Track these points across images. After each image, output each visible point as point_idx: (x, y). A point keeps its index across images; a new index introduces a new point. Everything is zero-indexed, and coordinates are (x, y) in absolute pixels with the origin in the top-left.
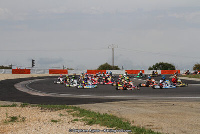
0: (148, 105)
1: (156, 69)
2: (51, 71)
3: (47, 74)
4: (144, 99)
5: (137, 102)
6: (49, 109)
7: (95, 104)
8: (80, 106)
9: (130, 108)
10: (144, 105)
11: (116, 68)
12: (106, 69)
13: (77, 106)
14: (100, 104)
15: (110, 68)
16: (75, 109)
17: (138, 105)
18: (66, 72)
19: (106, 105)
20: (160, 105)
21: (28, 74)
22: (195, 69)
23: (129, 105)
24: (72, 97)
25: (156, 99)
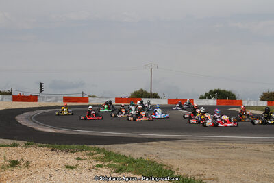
0: (199, 147)
1: (209, 98)
2: (66, 99)
3: (60, 103)
4: (192, 138)
5: (184, 143)
6: (63, 151)
8: (106, 146)
9: (175, 151)
10: (193, 147)
11: (156, 96)
12: (142, 97)
13: (101, 147)
14: (132, 144)
15: (148, 95)
17: (185, 147)
18: (86, 100)
19: (142, 146)
20: (215, 147)
21: (35, 103)
22: (263, 99)
23: (172, 147)
24: (94, 134)
25: (210, 139)
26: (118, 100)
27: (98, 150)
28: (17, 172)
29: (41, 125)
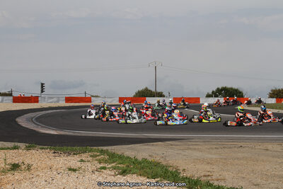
0: (206, 146)
1: (216, 96)
2: (68, 100)
3: (63, 103)
4: (199, 138)
5: (190, 143)
6: (65, 153)
7: (130, 146)
8: (110, 148)
9: (179, 152)
10: (199, 147)
11: (161, 95)
12: (146, 96)
13: (105, 148)
14: (136, 145)
15: (152, 94)
16: (102, 152)
17: (191, 147)
18: (89, 100)
19: (146, 147)
20: (222, 146)
21: (35, 104)
22: (271, 96)
23: (178, 147)
24: (97, 135)
25: (217, 139)
26: (121, 100)
28: (18, 175)
29: (42, 127)
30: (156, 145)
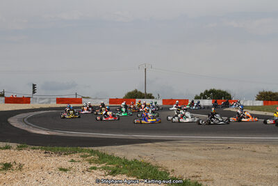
0: (195, 148)
1: (205, 98)
2: (59, 101)
3: (54, 104)
4: (187, 139)
5: (179, 144)
6: (56, 153)
7: (120, 146)
8: (100, 149)
9: (170, 153)
10: (188, 148)
11: (150, 97)
12: (136, 98)
13: (95, 149)
15: (142, 96)
17: (180, 148)
18: (80, 101)
19: (136, 148)
20: (210, 148)
21: (27, 104)
22: (259, 98)
23: (166, 148)
24: (88, 136)
25: (205, 140)
26: (111, 101)
27: (92, 152)
28: (10, 175)
29: (34, 127)
30: (146, 146)
